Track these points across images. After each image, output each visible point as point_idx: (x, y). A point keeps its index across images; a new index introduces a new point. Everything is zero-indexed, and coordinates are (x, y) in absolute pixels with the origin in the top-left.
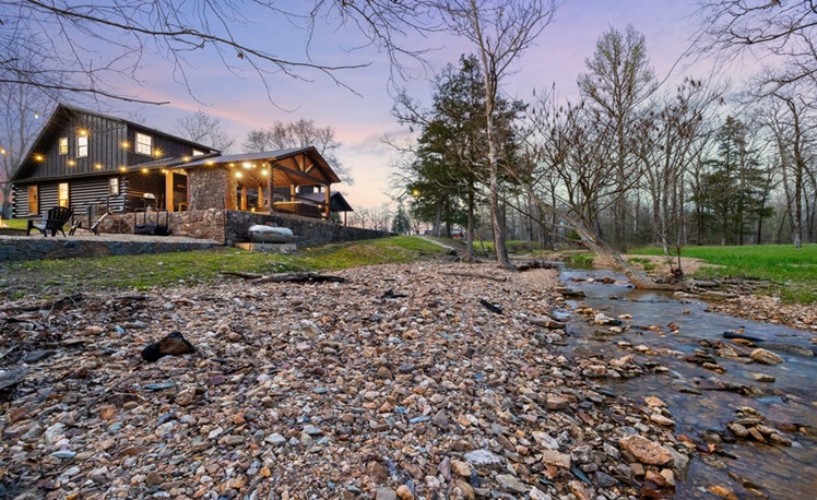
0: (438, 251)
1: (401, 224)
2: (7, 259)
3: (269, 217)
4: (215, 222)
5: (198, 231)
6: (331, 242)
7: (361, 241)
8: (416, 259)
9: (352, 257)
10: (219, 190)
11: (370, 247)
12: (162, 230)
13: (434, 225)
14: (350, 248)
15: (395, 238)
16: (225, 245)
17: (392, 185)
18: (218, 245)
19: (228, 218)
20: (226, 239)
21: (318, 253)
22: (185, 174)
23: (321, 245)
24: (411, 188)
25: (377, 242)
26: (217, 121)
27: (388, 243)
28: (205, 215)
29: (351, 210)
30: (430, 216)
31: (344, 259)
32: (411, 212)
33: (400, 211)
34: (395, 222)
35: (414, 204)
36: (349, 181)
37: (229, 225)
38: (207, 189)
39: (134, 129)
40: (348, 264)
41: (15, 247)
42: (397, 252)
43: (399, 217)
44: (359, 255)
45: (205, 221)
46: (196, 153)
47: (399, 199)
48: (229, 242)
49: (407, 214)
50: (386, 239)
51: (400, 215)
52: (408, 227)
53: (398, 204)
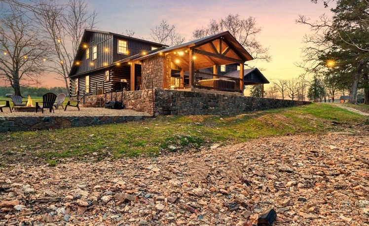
0: (355, 120)
1: (317, 92)
2: (9, 130)
3: (189, 92)
4: (147, 99)
5: (138, 106)
6: (244, 112)
7: (272, 111)
8: (329, 129)
9: (260, 127)
10: (159, 74)
11: (280, 116)
12: (119, 106)
13: (351, 92)
14: (260, 118)
15: (307, 106)
16: (154, 117)
17: (306, 58)
18: (148, 117)
19: (156, 95)
20: (154, 112)
21: (229, 123)
22: (140, 63)
23: (234, 115)
24: (324, 59)
25: (288, 111)
26: (174, 27)
27: (299, 113)
28: (143, 93)
29: (268, 82)
30: (345, 84)
31: (252, 129)
32: (326, 81)
33: (316, 80)
34: (310, 90)
35: (328, 74)
36: (267, 59)
37: (156, 100)
38: (152, 73)
39: (117, 37)
40: (254, 134)
41: (13, 122)
42: (307, 121)
43: (315, 85)
44: (267, 125)
45: (142, 98)
46: (153, 49)
47: (315, 70)
48: (157, 114)
49: (322, 84)
50: (298, 108)
51: (316, 83)
52: (323, 94)
53: (313, 74)
